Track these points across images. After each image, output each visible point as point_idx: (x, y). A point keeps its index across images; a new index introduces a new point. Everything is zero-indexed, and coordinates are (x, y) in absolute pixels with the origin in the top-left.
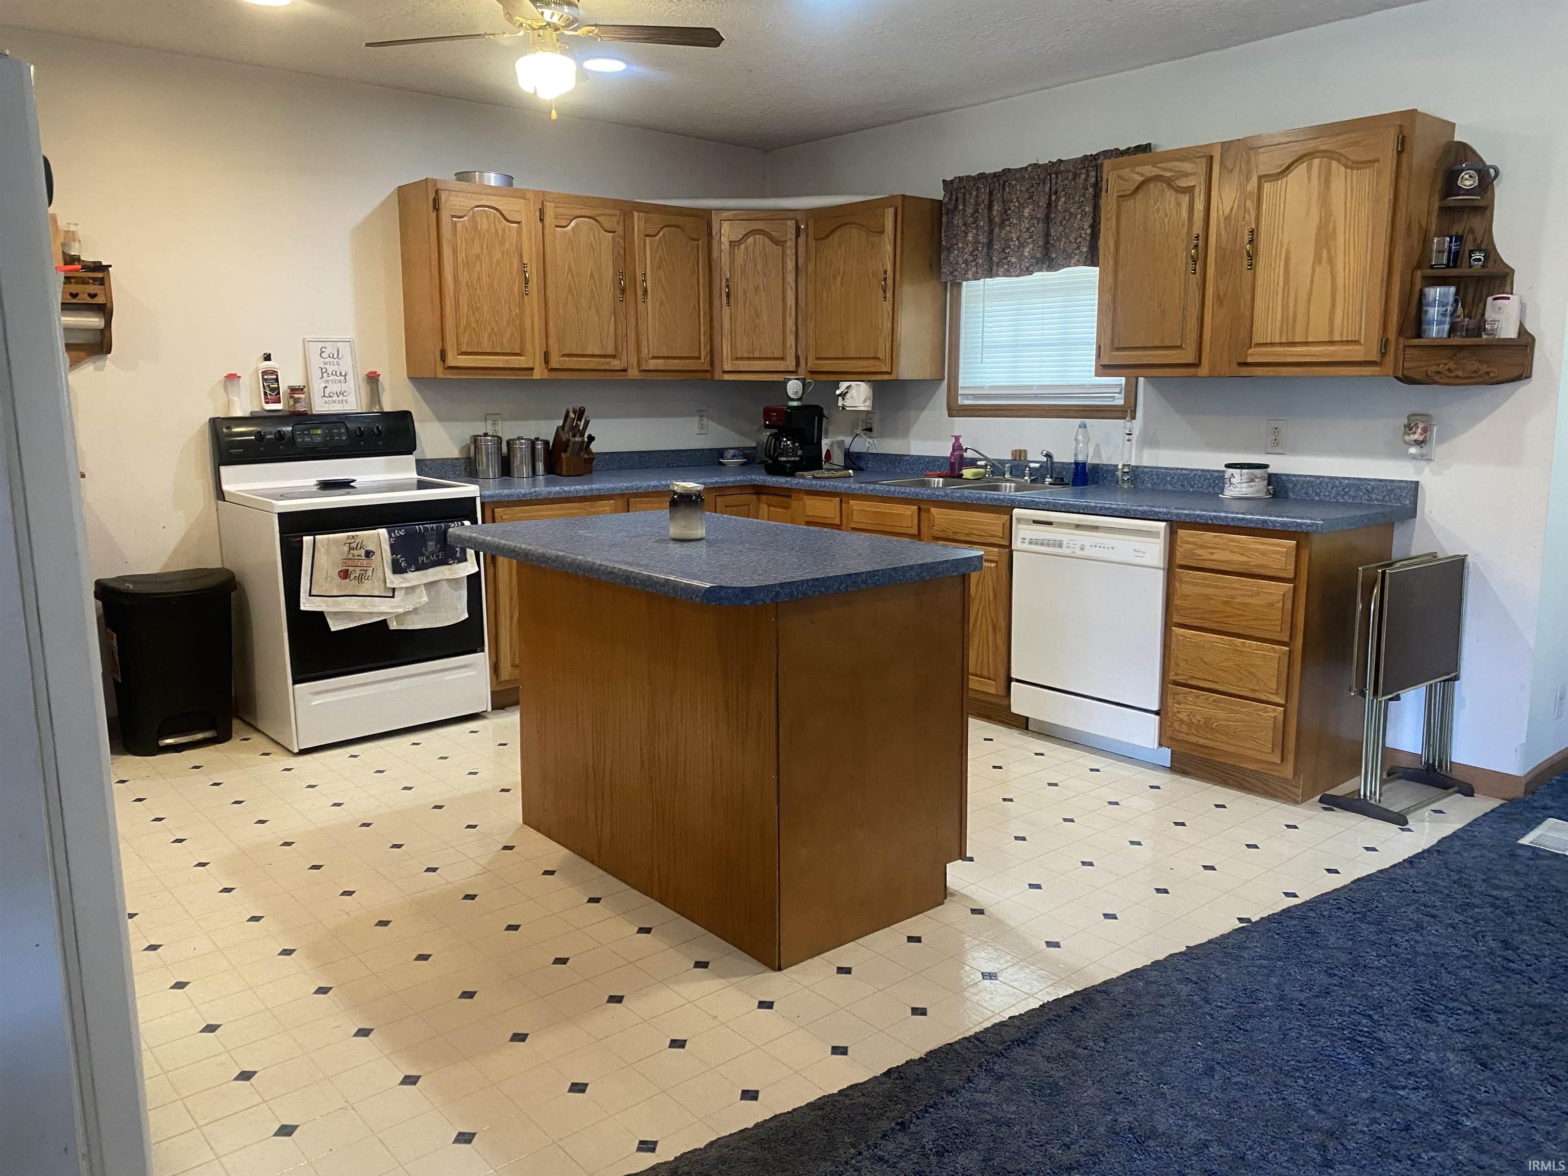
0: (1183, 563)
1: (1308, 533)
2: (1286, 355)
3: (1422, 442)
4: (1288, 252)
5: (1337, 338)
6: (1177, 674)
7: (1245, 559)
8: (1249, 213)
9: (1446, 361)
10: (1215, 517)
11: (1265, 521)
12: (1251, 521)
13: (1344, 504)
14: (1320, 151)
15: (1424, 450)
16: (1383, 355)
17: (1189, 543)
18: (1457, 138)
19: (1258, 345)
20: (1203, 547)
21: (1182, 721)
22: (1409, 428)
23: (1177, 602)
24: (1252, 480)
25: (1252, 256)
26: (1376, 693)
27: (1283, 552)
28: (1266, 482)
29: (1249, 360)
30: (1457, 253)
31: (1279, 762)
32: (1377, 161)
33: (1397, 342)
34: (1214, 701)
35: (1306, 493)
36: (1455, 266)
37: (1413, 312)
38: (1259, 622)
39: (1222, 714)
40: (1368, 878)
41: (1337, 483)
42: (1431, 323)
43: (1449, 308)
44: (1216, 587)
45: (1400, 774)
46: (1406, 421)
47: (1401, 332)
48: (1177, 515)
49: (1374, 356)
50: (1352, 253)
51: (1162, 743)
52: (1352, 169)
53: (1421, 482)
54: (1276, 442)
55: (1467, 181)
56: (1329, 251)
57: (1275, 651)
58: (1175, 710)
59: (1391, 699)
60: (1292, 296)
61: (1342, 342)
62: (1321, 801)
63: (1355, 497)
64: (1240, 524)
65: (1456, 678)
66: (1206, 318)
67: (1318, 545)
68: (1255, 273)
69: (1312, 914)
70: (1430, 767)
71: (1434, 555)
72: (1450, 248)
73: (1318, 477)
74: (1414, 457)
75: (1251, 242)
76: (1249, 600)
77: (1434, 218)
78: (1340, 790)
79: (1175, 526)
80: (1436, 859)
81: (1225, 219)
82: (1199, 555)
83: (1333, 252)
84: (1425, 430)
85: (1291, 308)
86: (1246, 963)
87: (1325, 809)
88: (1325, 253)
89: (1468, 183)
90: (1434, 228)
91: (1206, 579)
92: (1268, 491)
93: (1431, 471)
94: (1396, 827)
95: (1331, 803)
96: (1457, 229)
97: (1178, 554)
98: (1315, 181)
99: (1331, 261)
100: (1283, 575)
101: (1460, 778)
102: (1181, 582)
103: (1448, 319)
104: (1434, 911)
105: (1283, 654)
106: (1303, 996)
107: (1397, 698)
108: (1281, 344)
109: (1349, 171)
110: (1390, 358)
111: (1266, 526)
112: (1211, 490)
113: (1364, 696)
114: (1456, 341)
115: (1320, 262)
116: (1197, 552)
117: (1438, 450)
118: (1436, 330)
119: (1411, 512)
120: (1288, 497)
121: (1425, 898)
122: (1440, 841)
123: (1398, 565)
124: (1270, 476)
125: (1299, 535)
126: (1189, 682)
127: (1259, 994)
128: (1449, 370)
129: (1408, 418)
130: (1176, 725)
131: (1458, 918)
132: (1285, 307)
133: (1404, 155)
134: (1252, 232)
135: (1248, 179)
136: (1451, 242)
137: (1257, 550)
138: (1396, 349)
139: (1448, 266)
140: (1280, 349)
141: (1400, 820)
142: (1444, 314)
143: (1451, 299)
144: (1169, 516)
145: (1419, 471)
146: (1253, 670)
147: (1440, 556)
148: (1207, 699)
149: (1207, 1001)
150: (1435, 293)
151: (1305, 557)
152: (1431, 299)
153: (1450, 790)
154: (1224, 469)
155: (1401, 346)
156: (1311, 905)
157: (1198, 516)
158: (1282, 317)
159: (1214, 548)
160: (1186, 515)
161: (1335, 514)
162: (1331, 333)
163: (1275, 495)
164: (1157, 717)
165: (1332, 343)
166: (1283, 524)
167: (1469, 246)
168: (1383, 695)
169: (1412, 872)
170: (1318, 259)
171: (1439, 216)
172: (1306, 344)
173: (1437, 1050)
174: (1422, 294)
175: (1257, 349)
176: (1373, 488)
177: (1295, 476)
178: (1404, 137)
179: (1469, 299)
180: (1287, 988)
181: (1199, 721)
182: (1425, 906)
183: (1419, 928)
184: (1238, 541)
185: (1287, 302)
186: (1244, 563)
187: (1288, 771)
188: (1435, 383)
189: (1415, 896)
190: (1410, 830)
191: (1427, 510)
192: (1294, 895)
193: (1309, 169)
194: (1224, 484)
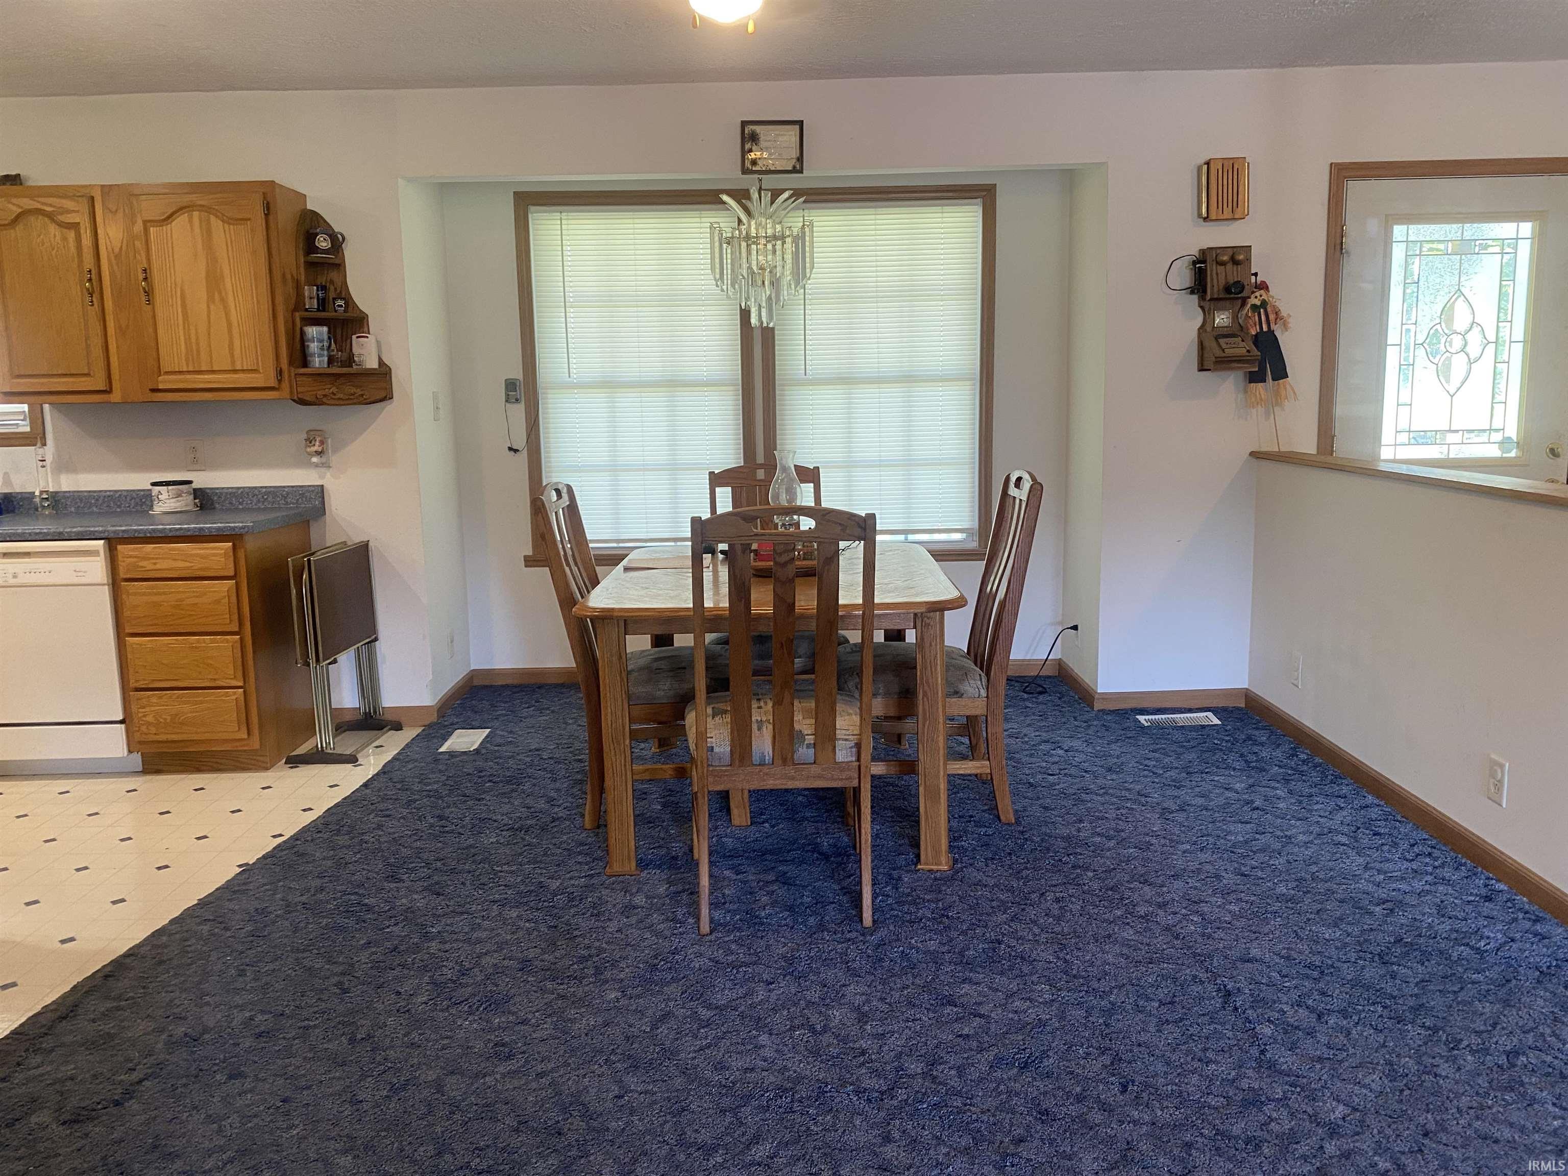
0: (128, 576)
1: (241, 535)
2: (195, 382)
3: (321, 452)
4: (182, 291)
5: (239, 367)
6: (137, 681)
7: (188, 564)
8: (140, 254)
9: (329, 386)
10: (154, 530)
11: (201, 529)
12: (188, 530)
13: (265, 509)
14: (196, 206)
15: (324, 460)
16: (280, 381)
17: (131, 557)
18: (309, 207)
19: (167, 373)
20: (145, 559)
21: (149, 724)
22: (310, 441)
23: (127, 613)
24: (179, 496)
25: (149, 293)
26: (318, 661)
27: (221, 554)
28: (192, 497)
29: (161, 387)
30: (324, 300)
31: (246, 737)
32: (249, 219)
33: (289, 371)
34: (178, 697)
35: (231, 503)
36: (324, 310)
37: (298, 346)
38: (210, 619)
39: (186, 708)
40: (337, 805)
41: (256, 492)
42: (313, 355)
43: (326, 344)
44: (164, 593)
45: (346, 727)
46: (305, 436)
47: (291, 363)
48: (115, 532)
49: (272, 383)
50: (240, 297)
51: (131, 749)
52: (229, 224)
53: (327, 486)
54: (195, 460)
55: (323, 243)
56: (220, 293)
57: (227, 641)
58: (140, 715)
59: (330, 664)
60: (193, 332)
61: (243, 371)
62: (286, 763)
63: (274, 502)
64: (178, 533)
65: (376, 639)
66: (110, 347)
67: (251, 544)
68: (154, 308)
69: (299, 842)
70: (367, 715)
71: (345, 543)
72: (318, 295)
73: (239, 488)
74: (316, 466)
75: (145, 279)
76: (196, 600)
77: (302, 270)
78: (302, 750)
79: (112, 543)
80: (383, 779)
81: (116, 257)
82: (142, 567)
83: (223, 294)
84: (322, 443)
85: (193, 340)
86: (252, 893)
87: (291, 768)
88: (217, 295)
89: (324, 244)
90: (303, 278)
91: (153, 588)
92: (195, 504)
93: (331, 476)
94: (350, 765)
95: (295, 761)
96: (321, 280)
97: (121, 568)
98: (197, 230)
99: (223, 300)
100: (226, 574)
101: (390, 719)
102: (128, 594)
103: (326, 353)
104: (388, 813)
105: (236, 642)
106: (304, 899)
107: (335, 662)
108: (189, 372)
109: (226, 226)
110: (285, 385)
111: (203, 533)
112: (139, 508)
113: (309, 665)
114: (335, 370)
115: (214, 302)
116: (141, 564)
117: (334, 459)
118: (319, 361)
119: (321, 511)
120: (214, 508)
121: (381, 806)
122: (384, 766)
123: (319, 553)
124: (195, 490)
125: (235, 538)
126: (151, 686)
127: (269, 910)
128: (333, 393)
129: (308, 432)
130: (144, 728)
131: (405, 812)
132: (188, 340)
133: (271, 217)
134: (145, 270)
135: (134, 223)
136: (318, 290)
137: (197, 555)
138: (290, 376)
139: (318, 310)
140: (188, 376)
141: (352, 760)
142: (322, 349)
143: (326, 337)
144: (106, 534)
145: (322, 477)
146: (211, 662)
147: (349, 543)
148: (171, 697)
149: (226, 929)
150: (312, 331)
151: (241, 554)
152: (310, 336)
153: (385, 729)
154: (150, 487)
155: (293, 375)
156: (295, 838)
157: (136, 531)
158: (186, 348)
159: (157, 559)
160: (124, 531)
161: (262, 517)
162: (233, 362)
163: (202, 507)
164: (123, 726)
165: (235, 371)
166: (219, 529)
167: (332, 295)
168: (324, 661)
169: (368, 791)
170: (210, 299)
171: (306, 269)
172: (213, 372)
173: (406, 897)
174: (302, 333)
175: (166, 377)
176: (288, 494)
177: (217, 489)
178: (268, 203)
179: (339, 337)
180: (290, 898)
181: (165, 719)
182: (381, 811)
183: (380, 827)
184: (178, 549)
185: (189, 336)
186: (188, 568)
187: (255, 743)
188: (323, 404)
189: (373, 807)
190: (360, 765)
191: (333, 509)
192: (281, 835)
193: (191, 221)
194: (152, 501)
